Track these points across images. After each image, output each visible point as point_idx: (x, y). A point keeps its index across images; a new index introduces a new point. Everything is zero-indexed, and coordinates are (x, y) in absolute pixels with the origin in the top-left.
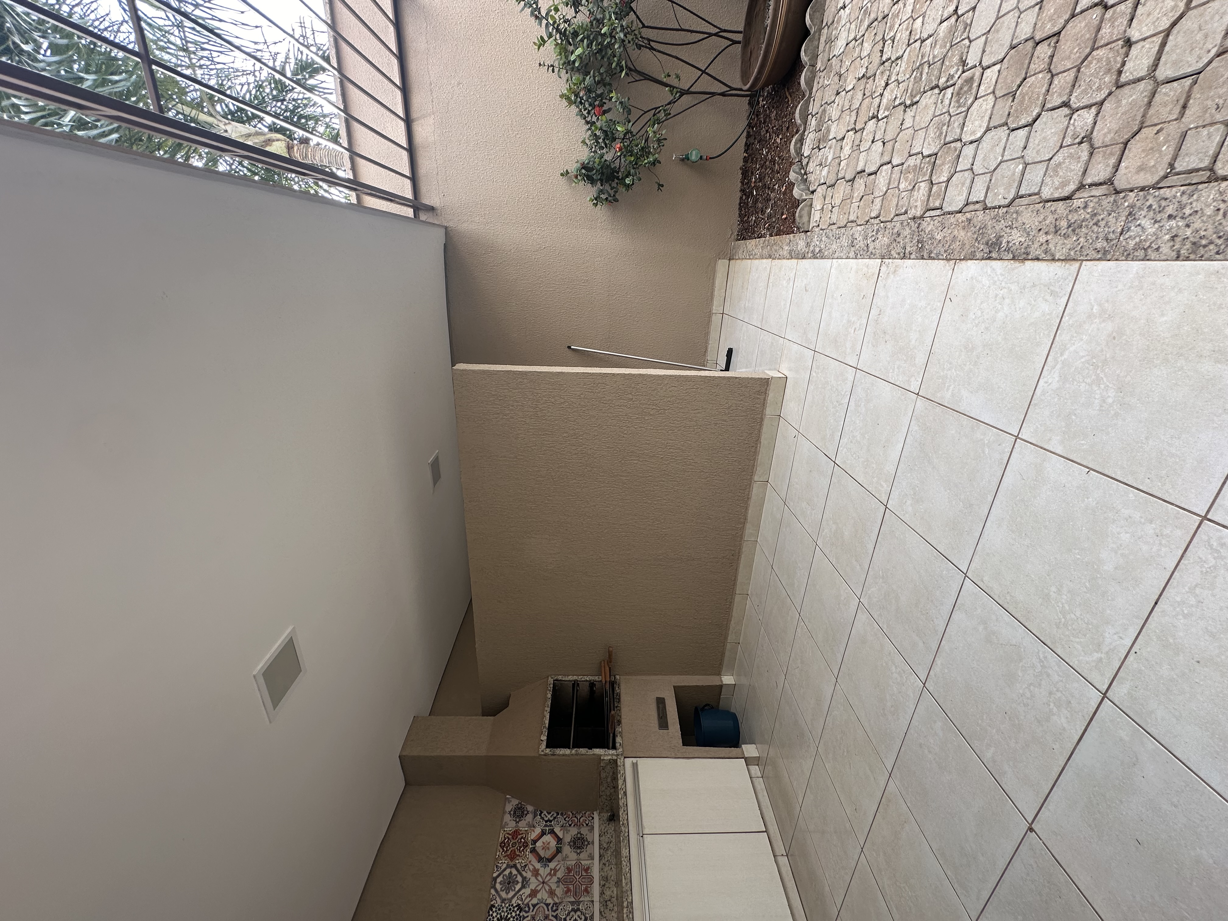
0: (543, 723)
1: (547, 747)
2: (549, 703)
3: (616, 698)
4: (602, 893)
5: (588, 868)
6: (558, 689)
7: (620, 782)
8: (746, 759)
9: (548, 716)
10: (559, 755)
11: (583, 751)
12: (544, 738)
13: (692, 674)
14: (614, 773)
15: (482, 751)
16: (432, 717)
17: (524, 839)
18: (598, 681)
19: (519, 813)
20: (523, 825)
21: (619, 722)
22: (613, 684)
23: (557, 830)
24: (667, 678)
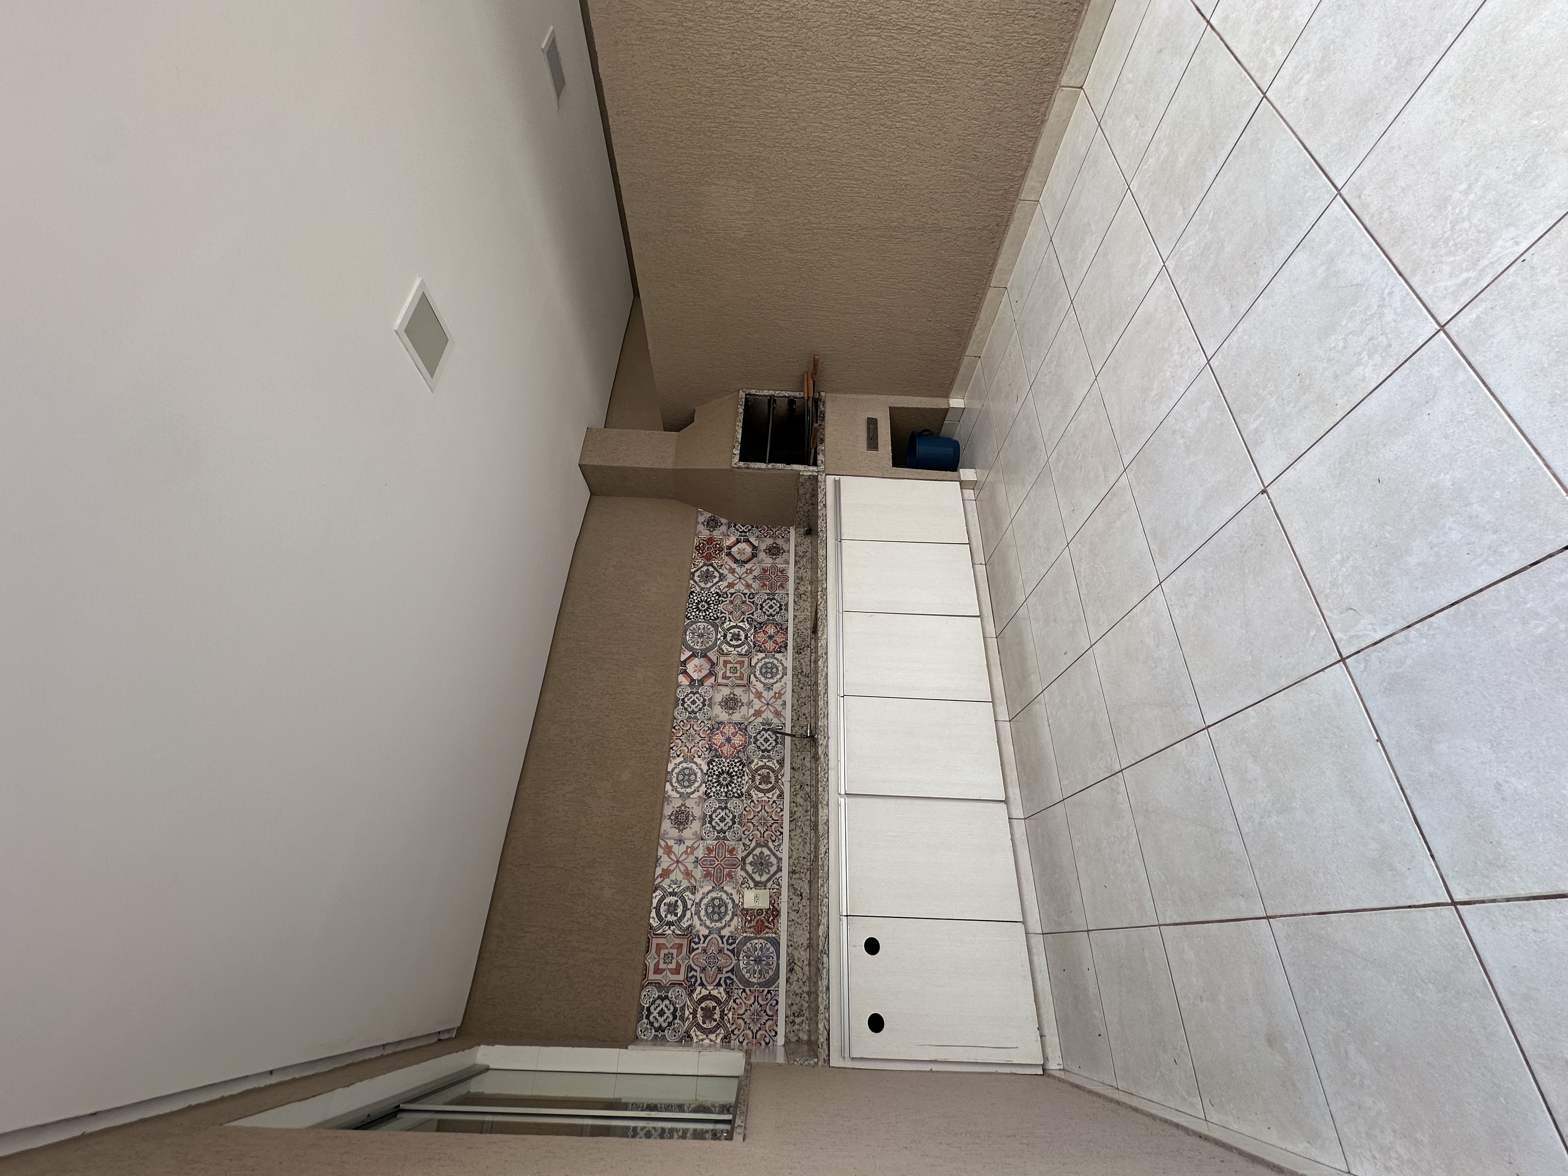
0: (734, 437)
1: (740, 460)
2: (741, 417)
3: (819, 416)
4: (796, 589)
5: (784, 570)
6: (751, 406)
7: (820, 496)
8: (961, 482)
9: (740, 431)
10: (753, 469)
11: (780, 466)
12: (737, 452)
13: (913, 395)
14: (813, 490)
15: (669, 464)
16: (608, 429)
17: (719, 545)
18: (800, 398)
19: (712, 524)
20: (717, 534)
21: (822, 441)
22: (816, 401)
23: (752, 539)
24: (882, 398)
